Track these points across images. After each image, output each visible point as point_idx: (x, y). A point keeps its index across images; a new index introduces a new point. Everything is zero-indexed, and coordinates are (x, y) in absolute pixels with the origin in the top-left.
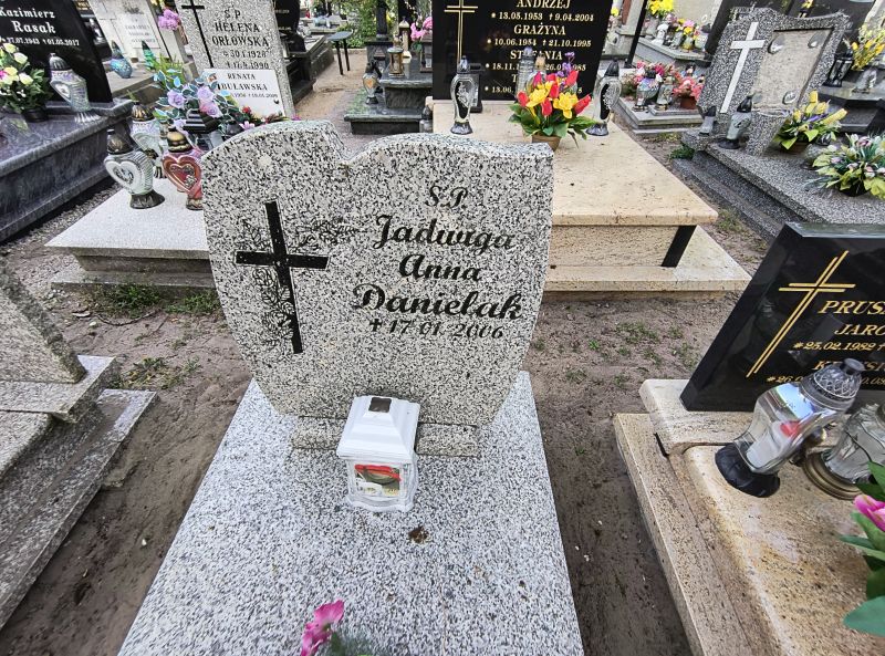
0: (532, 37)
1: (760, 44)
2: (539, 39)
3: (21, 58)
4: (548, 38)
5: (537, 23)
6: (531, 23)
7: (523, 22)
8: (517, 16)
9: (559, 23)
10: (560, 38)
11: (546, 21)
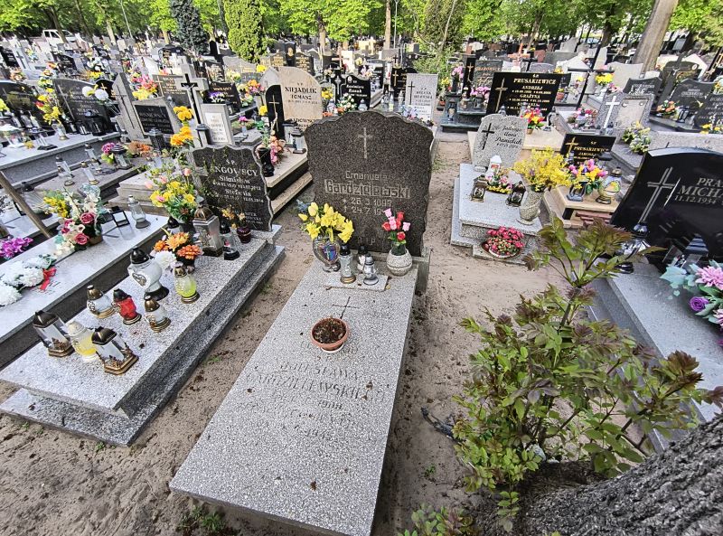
0: (527, 98)
1: (618, 103)
3: (353, 100)
4: (533, 99)
5: (529, 94)
6: (526, 94)
7: (523, 94)
8: (522, 91)
9: (538, 94)
10: (537, 99)
11: (532, 93)
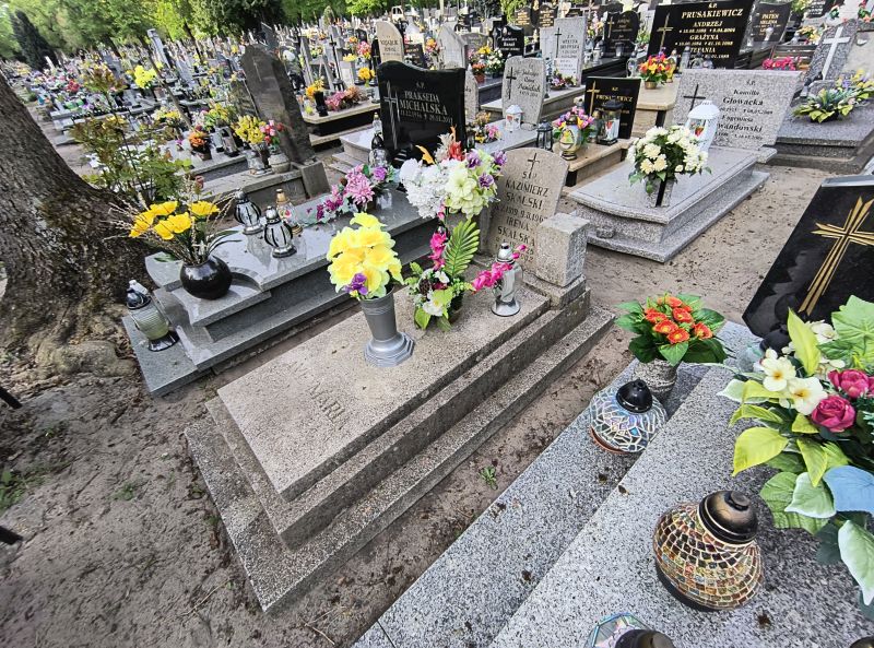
0: (699, 41)
1: (847, 39)
2: (703, 41)
4: (708, 41)
5: (703, 34)
6: (699, 34)
7: (695, 34)
8: (692, 31)
9: (715, 34)
10: (715, 41)
11: (708, 33)
